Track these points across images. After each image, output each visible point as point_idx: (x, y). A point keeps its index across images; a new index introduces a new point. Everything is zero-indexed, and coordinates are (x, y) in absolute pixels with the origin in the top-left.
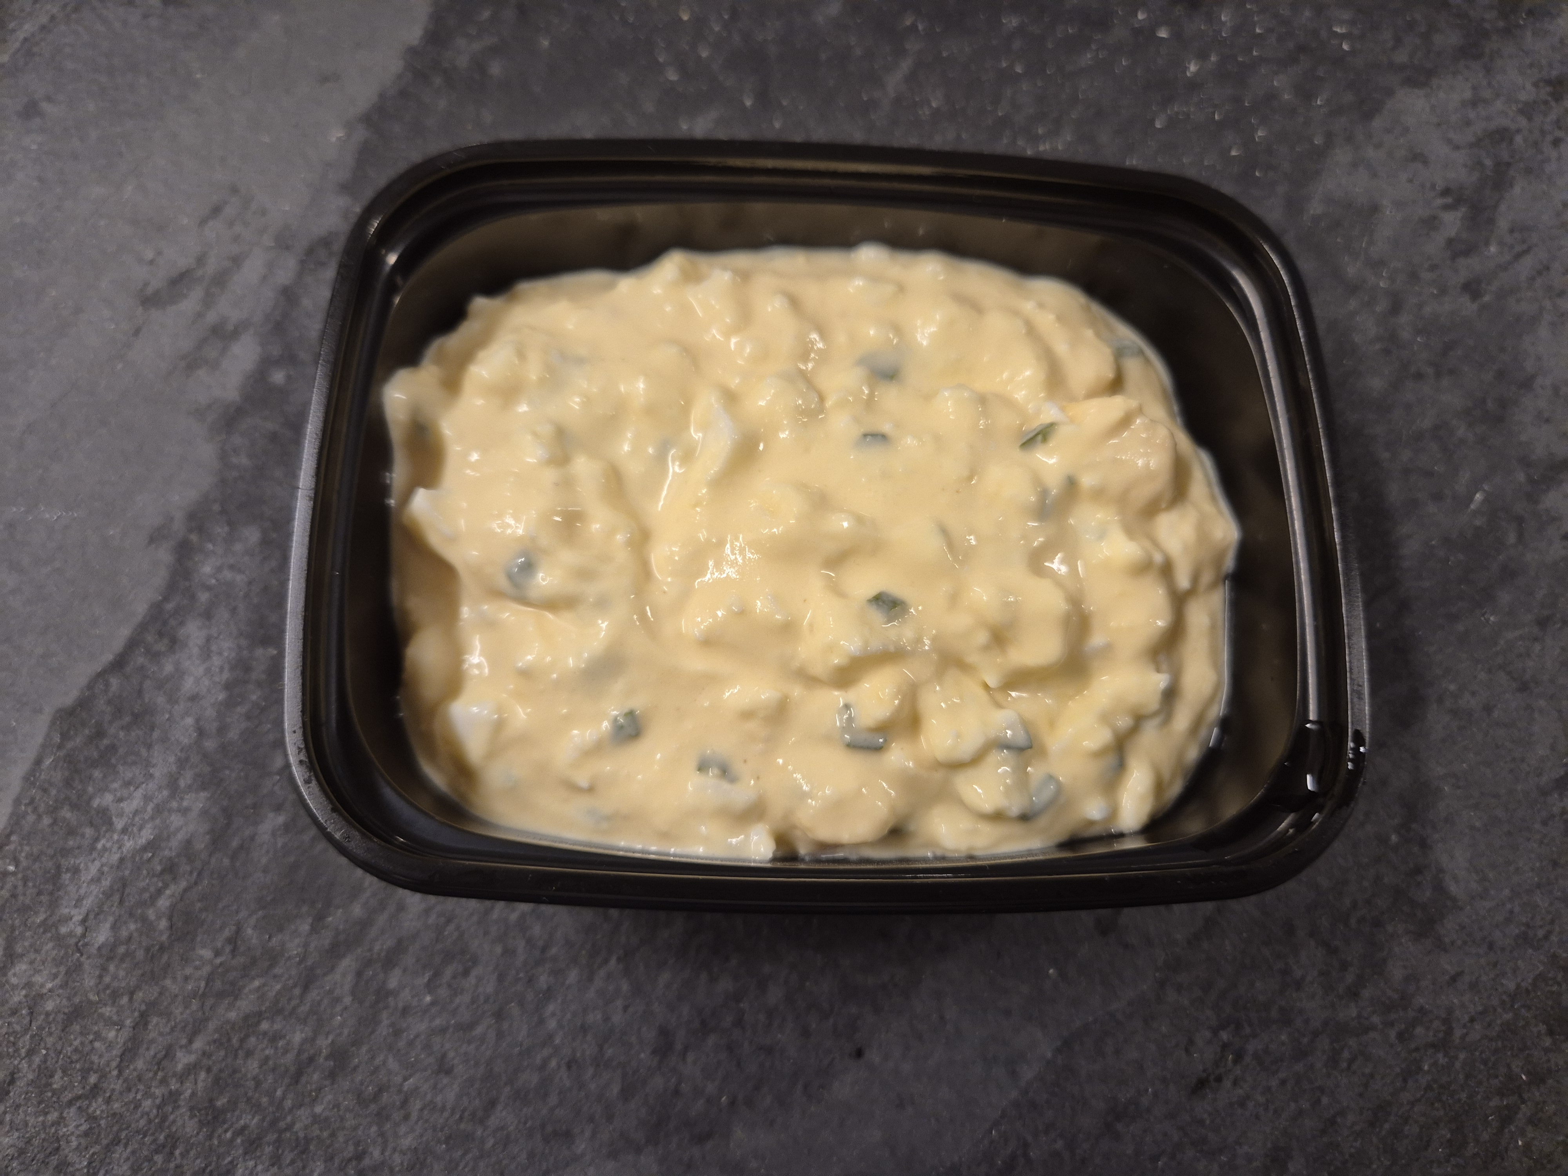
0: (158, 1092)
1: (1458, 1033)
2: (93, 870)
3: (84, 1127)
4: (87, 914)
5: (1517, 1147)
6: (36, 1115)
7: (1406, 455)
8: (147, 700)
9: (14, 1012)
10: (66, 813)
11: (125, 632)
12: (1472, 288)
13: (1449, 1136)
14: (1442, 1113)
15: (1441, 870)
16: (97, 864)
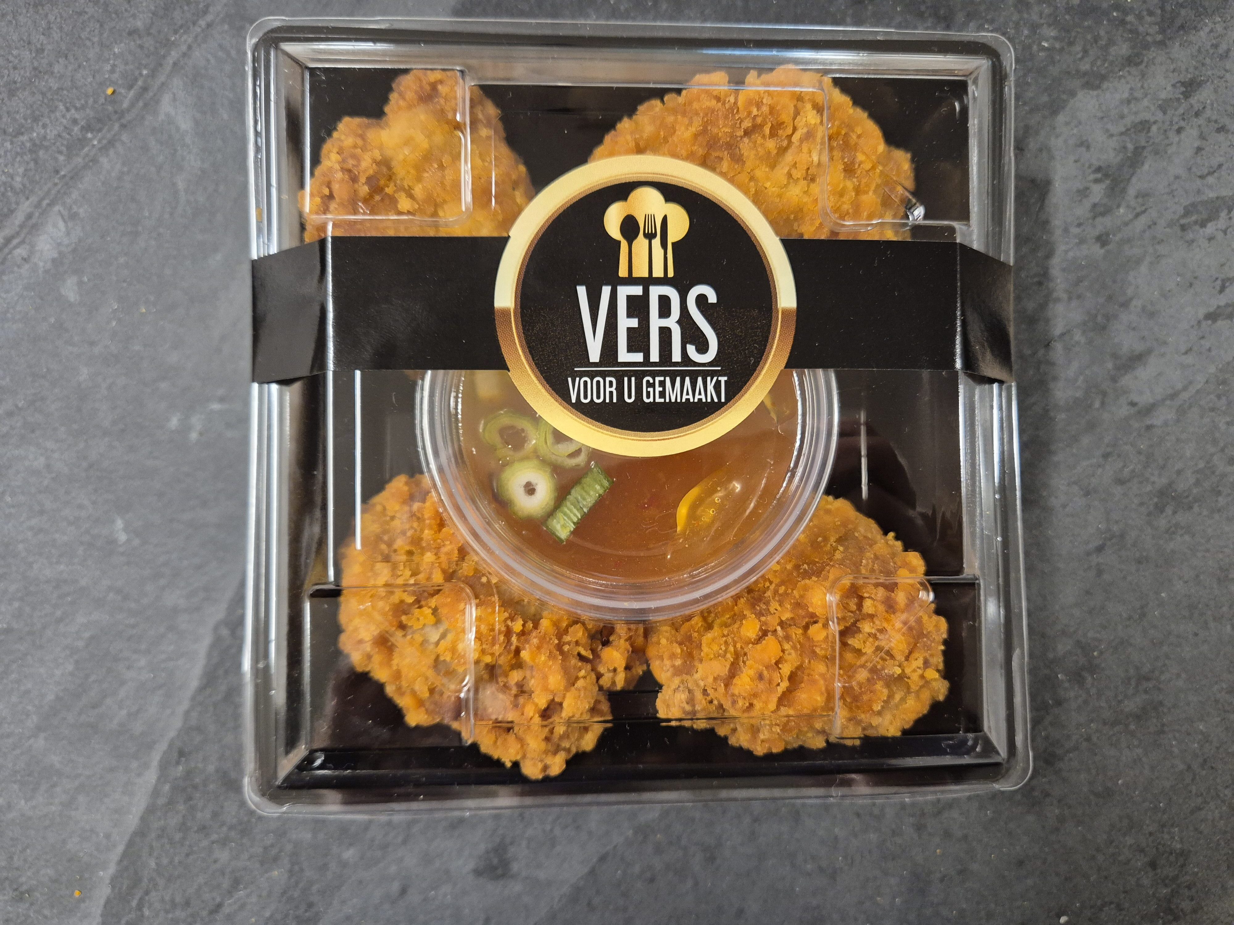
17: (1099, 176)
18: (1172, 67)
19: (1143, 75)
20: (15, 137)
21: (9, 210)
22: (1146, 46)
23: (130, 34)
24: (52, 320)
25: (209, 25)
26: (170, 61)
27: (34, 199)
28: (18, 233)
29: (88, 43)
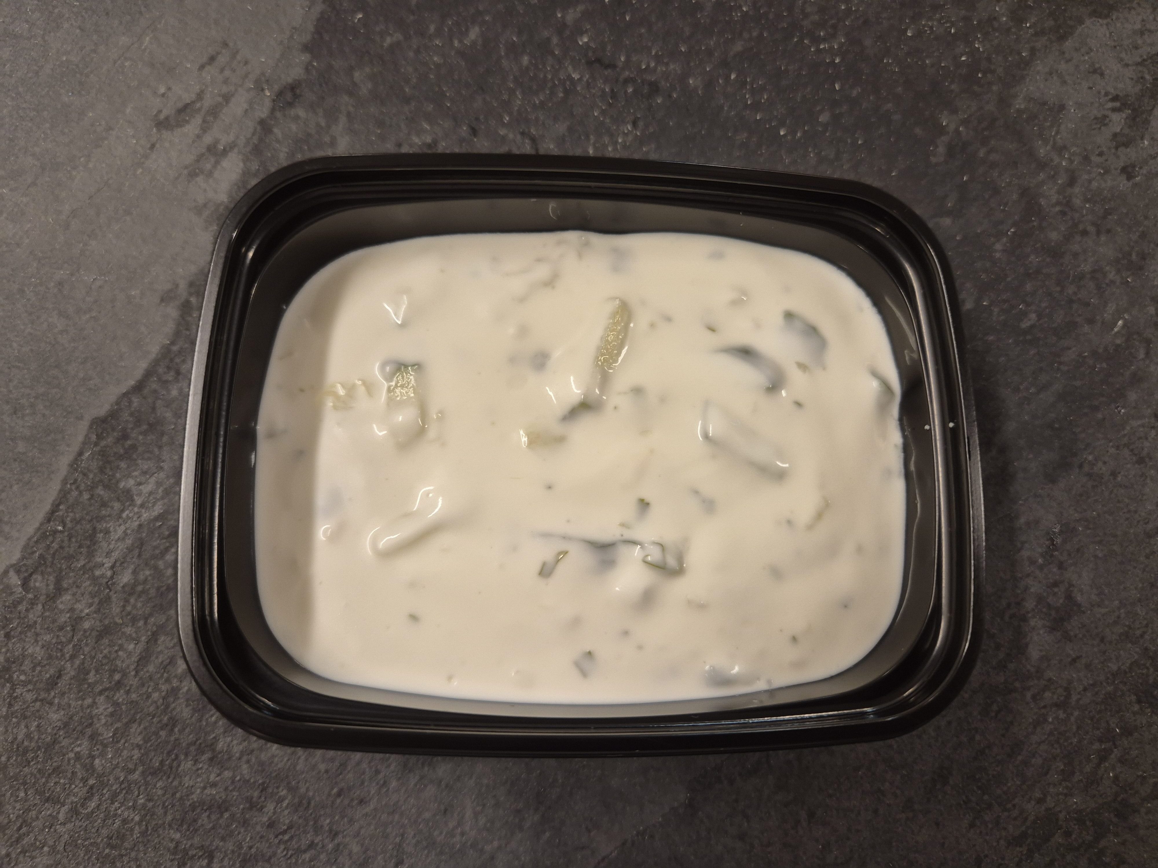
0: (164, 687)
1: (1074, 698)
2: (120, 531)
3: (111, 710)
4: (115, 562)
5: (1109, 777)
6: (77, 699)
7: (1071, 290)
8: (159, 415)
9: (61, 628)
10: (100, 491)
11: (143, 365)
12: (1128, 171)
13: (1062, 767)
14: (1059, 751)
15: (1071, 585)
16: (123, 528)
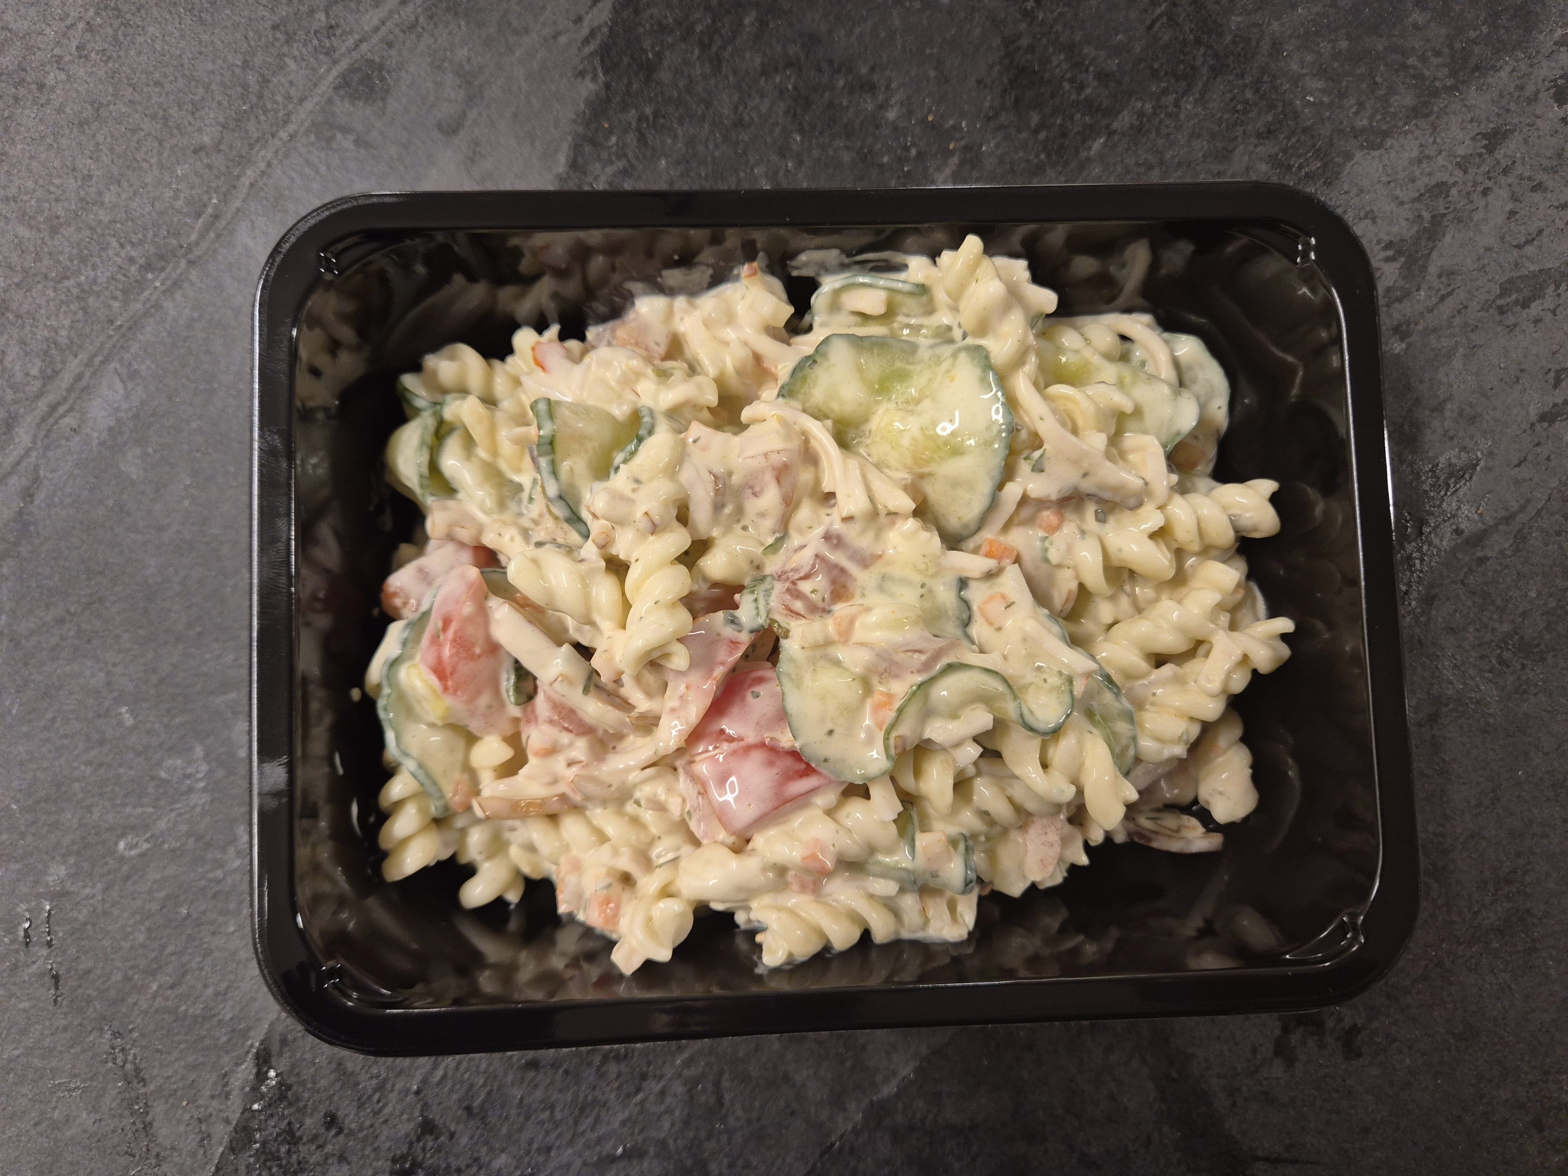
17: (1390, 253)
18: (1469, 116)
19: (1435, 128)
20: (60, 282)
21: (54, 371)
22: (1435, 93)
23: (195, 152)
24: (111, 503)
25: (292, 137)
26: (246, 181)
27: (83, 356)
28: (65, 399)
29: (145, 165)
